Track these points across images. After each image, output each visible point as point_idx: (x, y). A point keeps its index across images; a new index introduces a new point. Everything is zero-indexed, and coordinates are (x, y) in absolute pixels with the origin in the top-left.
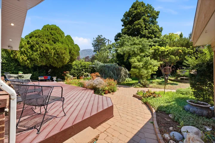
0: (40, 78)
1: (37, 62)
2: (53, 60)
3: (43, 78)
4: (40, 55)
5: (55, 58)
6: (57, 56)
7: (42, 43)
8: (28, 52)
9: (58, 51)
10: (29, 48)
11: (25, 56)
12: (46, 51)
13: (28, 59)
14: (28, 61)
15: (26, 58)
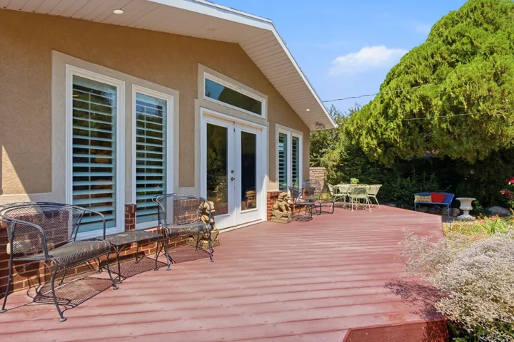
0: (417, 198)
1: (399, 148)
2: (442, 135)
3: (427, 199)
4: (403, 125)
5: (444, 126)
6: (450, 115)
7: (412, 86)
8: (379, 125)
9: (457, 97)
10: (380, 113)
11: (373, 136)
12: (420, 110)
13: (379, 144)
14: (379, 150)
15: (375, 142)
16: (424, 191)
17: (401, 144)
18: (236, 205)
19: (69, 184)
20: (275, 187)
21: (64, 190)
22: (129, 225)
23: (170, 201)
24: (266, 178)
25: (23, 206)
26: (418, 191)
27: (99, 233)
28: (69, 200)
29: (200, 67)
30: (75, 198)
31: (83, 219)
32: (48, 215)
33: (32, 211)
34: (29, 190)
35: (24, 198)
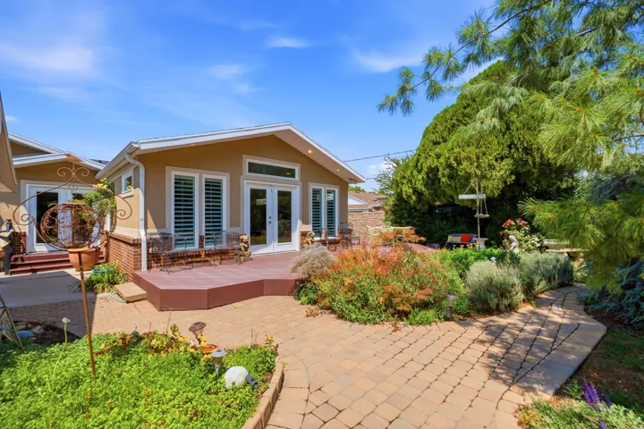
0: (450, 239)
3: (458, 239)
11: (410, 185)
13: (414, 193)
14: (414, 198)
15: (411, 191)
16: (457, 232)
17: (426, 192)
18: (273, 240)
19: (173, 225)
20: (309, 228)
21: (171, 228)
22: (201, 245)
23: (224, 234)
24: (299, 222)
25: (155, 234)
26: (452, 233)
27: (184, 248)
28: (173, 231)
29: (244, 156)
30: (175, 231)
31: (179, 242)
32: (165, 238)
33: (158, 237)
34: (157, 227)
35: (155, 231)
